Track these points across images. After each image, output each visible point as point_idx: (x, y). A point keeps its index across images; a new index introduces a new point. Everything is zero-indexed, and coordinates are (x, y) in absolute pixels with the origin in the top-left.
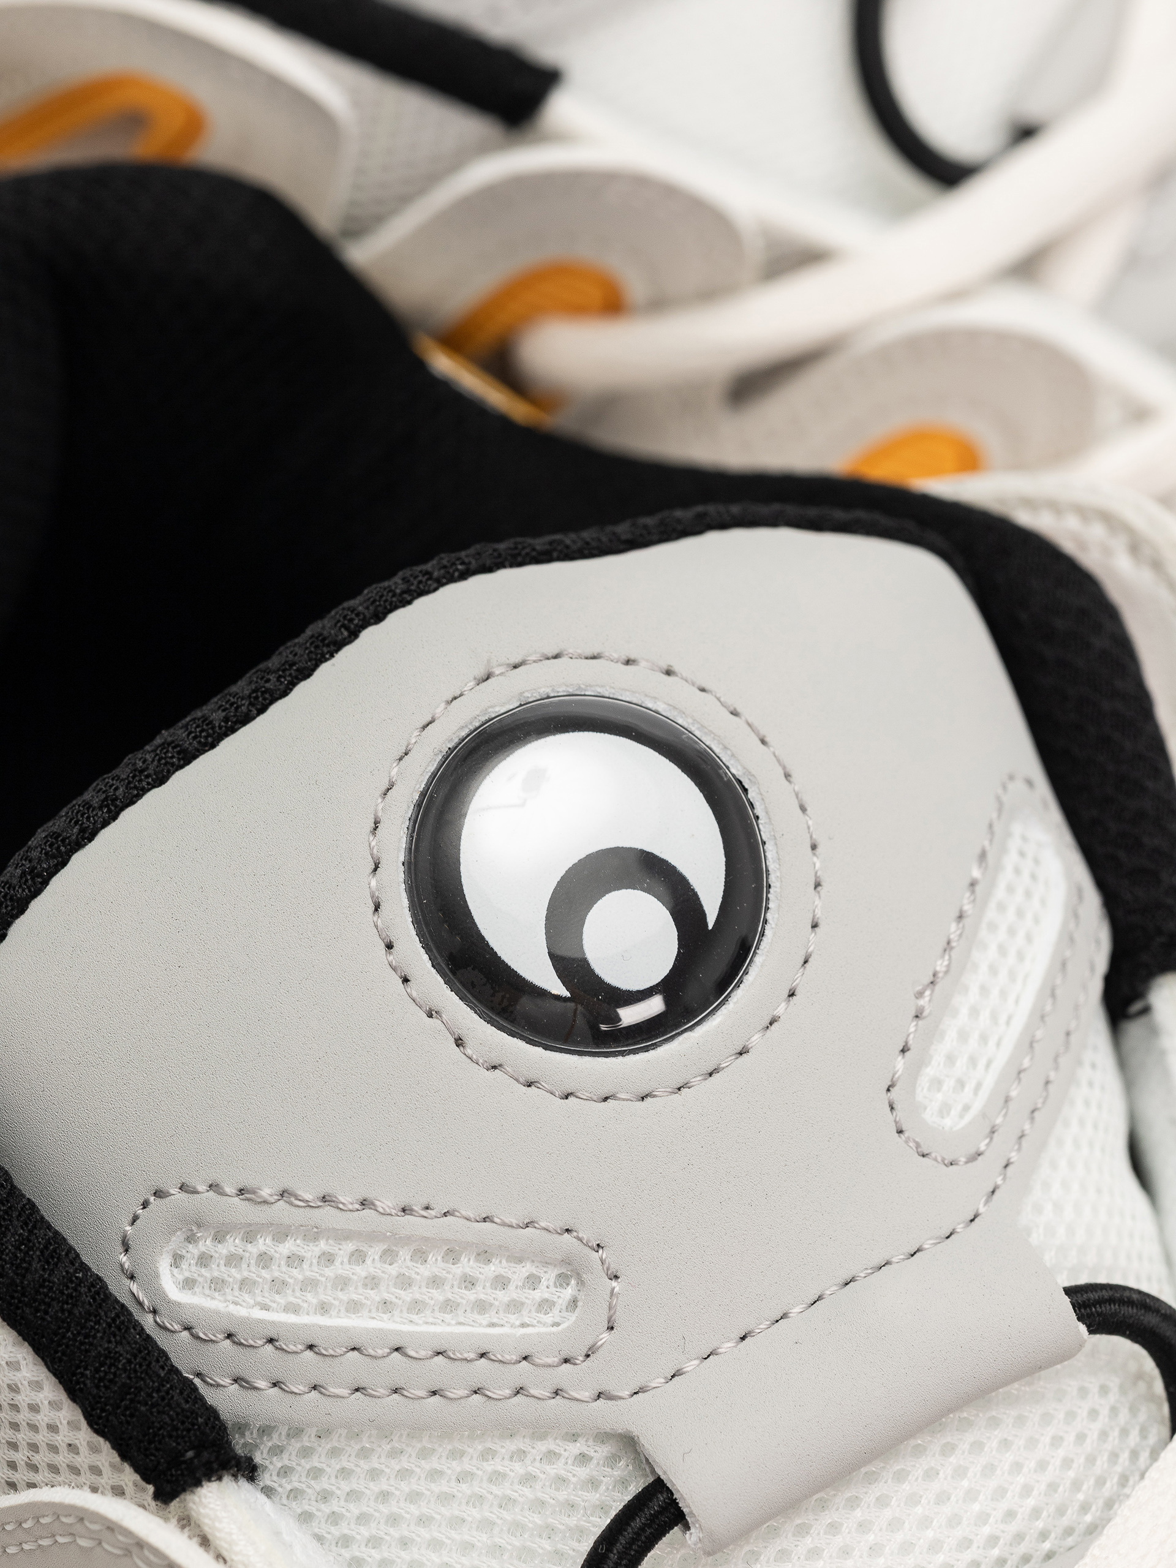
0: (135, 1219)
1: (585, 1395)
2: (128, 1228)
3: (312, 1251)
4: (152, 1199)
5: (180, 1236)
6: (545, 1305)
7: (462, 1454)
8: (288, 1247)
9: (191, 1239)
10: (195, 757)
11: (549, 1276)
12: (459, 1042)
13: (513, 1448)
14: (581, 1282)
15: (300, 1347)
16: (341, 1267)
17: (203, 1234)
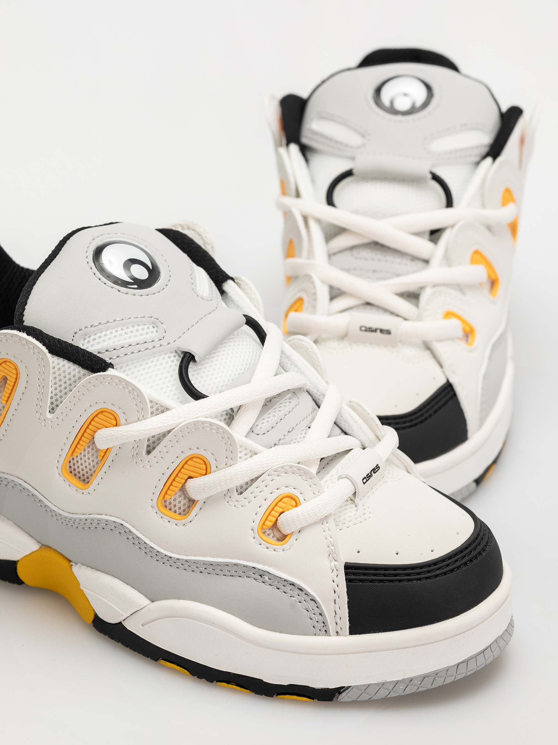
0: (73, 340)
1: (166, 344)
2: (72, 342)
3: (114, 331)
4: (74, 335)
5: (82, 340)
6: (152, 332)
7: (130, 368)
8: (103, 333)
9: (85, 339)
10: (47, 267)
11: (151, 327)
12: (119, 291)
13: (134, 366)
14: (157, 327)
15: (112, 350)
16: (115, 334)
17: (87, 337)
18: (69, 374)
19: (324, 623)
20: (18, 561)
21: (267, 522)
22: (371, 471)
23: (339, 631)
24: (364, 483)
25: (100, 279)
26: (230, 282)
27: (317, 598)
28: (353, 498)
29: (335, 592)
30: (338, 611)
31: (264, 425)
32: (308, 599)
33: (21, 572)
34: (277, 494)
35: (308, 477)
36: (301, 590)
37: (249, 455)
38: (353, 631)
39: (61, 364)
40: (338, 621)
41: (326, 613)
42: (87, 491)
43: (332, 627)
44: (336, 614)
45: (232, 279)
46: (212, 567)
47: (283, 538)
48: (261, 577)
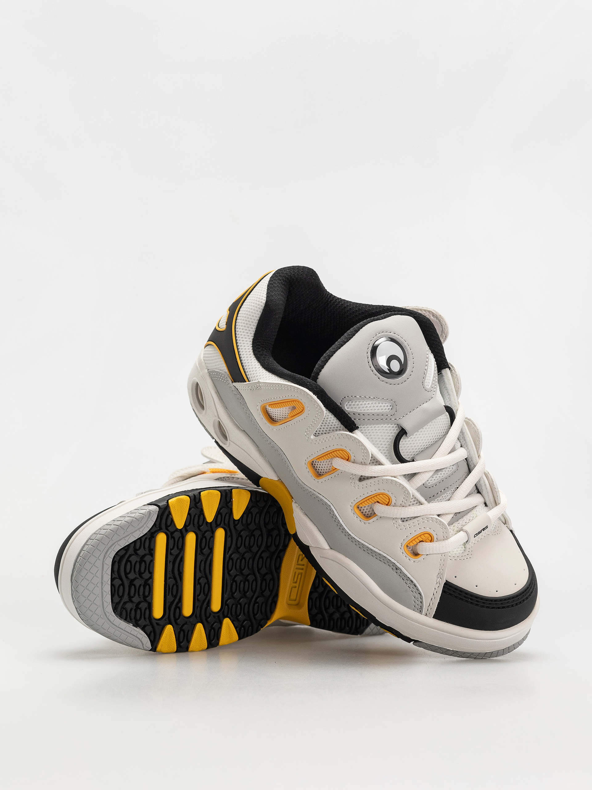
1: (394, 419)
2: (341, 402)
4: (344, 398)
6: (389, 409)
7: (368, 427)
8: (360, 403)
9: (348, 403)
11: (389, 405)
14: (393, 406)
15: (362, 414)
16: (367, 405)
17: (350, 402)
18: (332, 423)
19: (421, 607)
20: (262, 477)
21: (411, 543)
22: (482, 530)
23: (428, 614)
24: (475, 537)
25: (370, 367)
26: (447, 369)
27: (422, 594)
28: (465, 543)
29: (433, 595)
30: (431, 604)
31: (432, 481)
32: (418, 592)
33: (261, 481)
34: (423, 530)
35: (444, 527)
36: (415, 586)
37: (416, 502)
38: (435, 617)
39: (330, 417)
40: (429, 609)
41: (424, 603)
42: (318, 480)
43: (424, 611)
44: (429, 605)
45: (450, 368)
46: (371, 551)
47: (416, 554)
48: (396, 569)
